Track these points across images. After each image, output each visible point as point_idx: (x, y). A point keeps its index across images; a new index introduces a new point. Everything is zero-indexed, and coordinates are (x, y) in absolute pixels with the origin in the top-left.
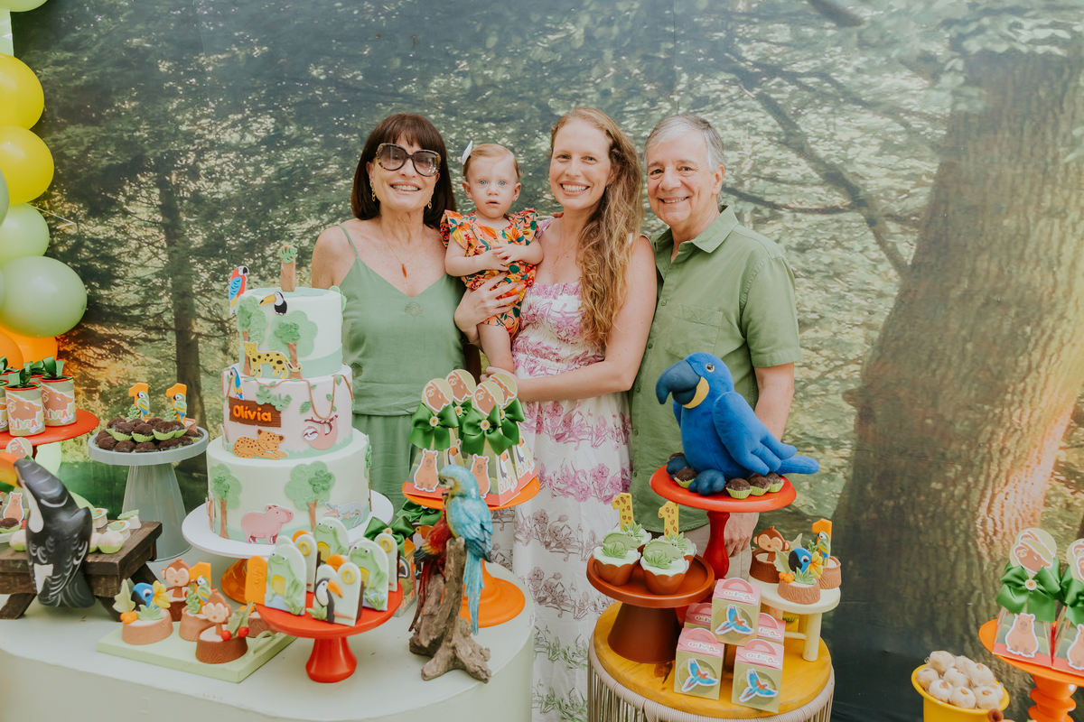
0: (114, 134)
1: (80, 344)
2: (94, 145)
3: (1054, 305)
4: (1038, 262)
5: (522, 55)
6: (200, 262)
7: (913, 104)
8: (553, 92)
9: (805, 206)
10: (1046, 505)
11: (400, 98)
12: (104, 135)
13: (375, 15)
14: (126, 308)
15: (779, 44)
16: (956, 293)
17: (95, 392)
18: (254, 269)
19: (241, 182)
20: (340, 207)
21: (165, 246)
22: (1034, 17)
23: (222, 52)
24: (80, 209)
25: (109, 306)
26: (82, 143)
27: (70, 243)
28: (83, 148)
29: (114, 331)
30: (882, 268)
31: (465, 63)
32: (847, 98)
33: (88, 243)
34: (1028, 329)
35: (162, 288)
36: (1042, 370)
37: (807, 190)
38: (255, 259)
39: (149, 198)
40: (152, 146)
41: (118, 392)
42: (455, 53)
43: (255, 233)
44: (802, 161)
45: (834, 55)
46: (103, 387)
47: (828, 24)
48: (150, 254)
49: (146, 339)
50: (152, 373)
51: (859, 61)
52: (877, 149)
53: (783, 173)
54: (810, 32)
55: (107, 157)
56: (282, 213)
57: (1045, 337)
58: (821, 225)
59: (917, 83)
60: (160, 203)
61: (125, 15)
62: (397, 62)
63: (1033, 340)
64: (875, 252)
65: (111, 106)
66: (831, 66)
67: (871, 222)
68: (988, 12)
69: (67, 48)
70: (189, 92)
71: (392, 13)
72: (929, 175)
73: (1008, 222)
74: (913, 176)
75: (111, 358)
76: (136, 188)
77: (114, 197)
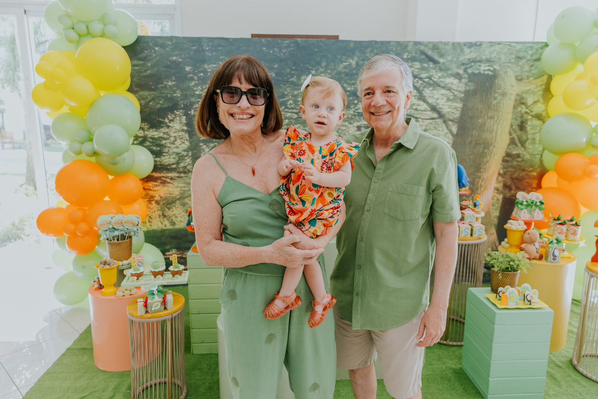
0: (163, 95)
1: (145, 181)
2: (153, 99)
3: (492, 143)
4: (488, 131)
5: (335, 69)
6: (205, 144)
7: (454, 87)
8: (346, 82)
9: (426, 118)
10: (493, 200)
11: (290, 83)
12: (158, 95)
13: (279, 53)
14: (169, 165)
15: (417, 69)
16: (468, 141)
17: (153, 201)
21: (188, 139)
22: (484, 63)
23: (215, 64)
24: (145, 125)
25: (160, 165)
26: (147, 98)
27: (140, 139)
28: (147, 100)
29: (162, 175)
30: (448, 135)
31: (314, 71)
32: (436, 85)
33: (150, 139)
34: (486, 150)
35: (187, 156)
36: (490, 162)
37: (426, 113)
39: (180, 120)
40: (181, 100)
41: (165, 200)
42: (310, 68)
44: (425, 104)
45: (433, 72)
46: (157, 198)
47: (431, 63)
48: (181, 143)
49: (178, 177)
50: (182, 190)
51: (440, 74)
52: (445, 100)
53: (419, 108)
54: (425, 65)
55: (161, 104)
57: (490, 153)
58: (430, 123)
59: (456, 81)
60: (186, 122)
61: (170, 47)
62: (288, 70)
63: (487, 154)
64: (446, 131)
65: (162, 83)
66: (432, 76)
67: (445, 122)
68: (473, 61)
69: (140, 59)
70: (199, 78)
71: (286, 53)
72: (460, 108)
73: (480, 121)
74: (455, 108)
75: (161, 186)
76: (174, 116)
77: (163, 120)
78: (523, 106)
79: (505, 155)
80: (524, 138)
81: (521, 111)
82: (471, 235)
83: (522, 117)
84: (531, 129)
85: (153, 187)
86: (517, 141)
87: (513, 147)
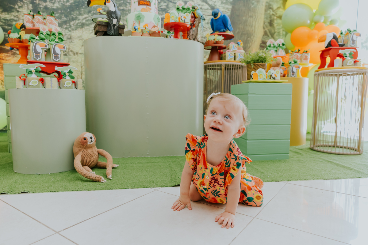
3: (253, 34)
4: (249, 26)
18: (66, 28)
19: (62, 4)
20: (95, 12)
33: (2, 20)
36: (252, 46)
37: (208, 11)
38: (67, 25)
39: (28, 7)
43: (67, 18)
52: (220, 3)
53: (203, 7)
56: (76, 13)
57: (252, 40)
60: (32, 9)
63: (250, 41)
72: (230, 9)
73: (244, 18)
74: (227, 9)
75: (12, 57)
76: (23, 4)
77: (14, 6)
78: (271, 10)
79: (261, 42)
80: (273, 31)
81: (269, 13)
82: (235, 59)
83: (270, 17)
84: (277, 26)
85: (5, 57)
86: (269, 34)
87: (266, 37)
